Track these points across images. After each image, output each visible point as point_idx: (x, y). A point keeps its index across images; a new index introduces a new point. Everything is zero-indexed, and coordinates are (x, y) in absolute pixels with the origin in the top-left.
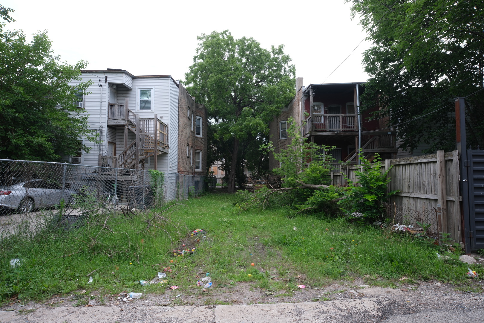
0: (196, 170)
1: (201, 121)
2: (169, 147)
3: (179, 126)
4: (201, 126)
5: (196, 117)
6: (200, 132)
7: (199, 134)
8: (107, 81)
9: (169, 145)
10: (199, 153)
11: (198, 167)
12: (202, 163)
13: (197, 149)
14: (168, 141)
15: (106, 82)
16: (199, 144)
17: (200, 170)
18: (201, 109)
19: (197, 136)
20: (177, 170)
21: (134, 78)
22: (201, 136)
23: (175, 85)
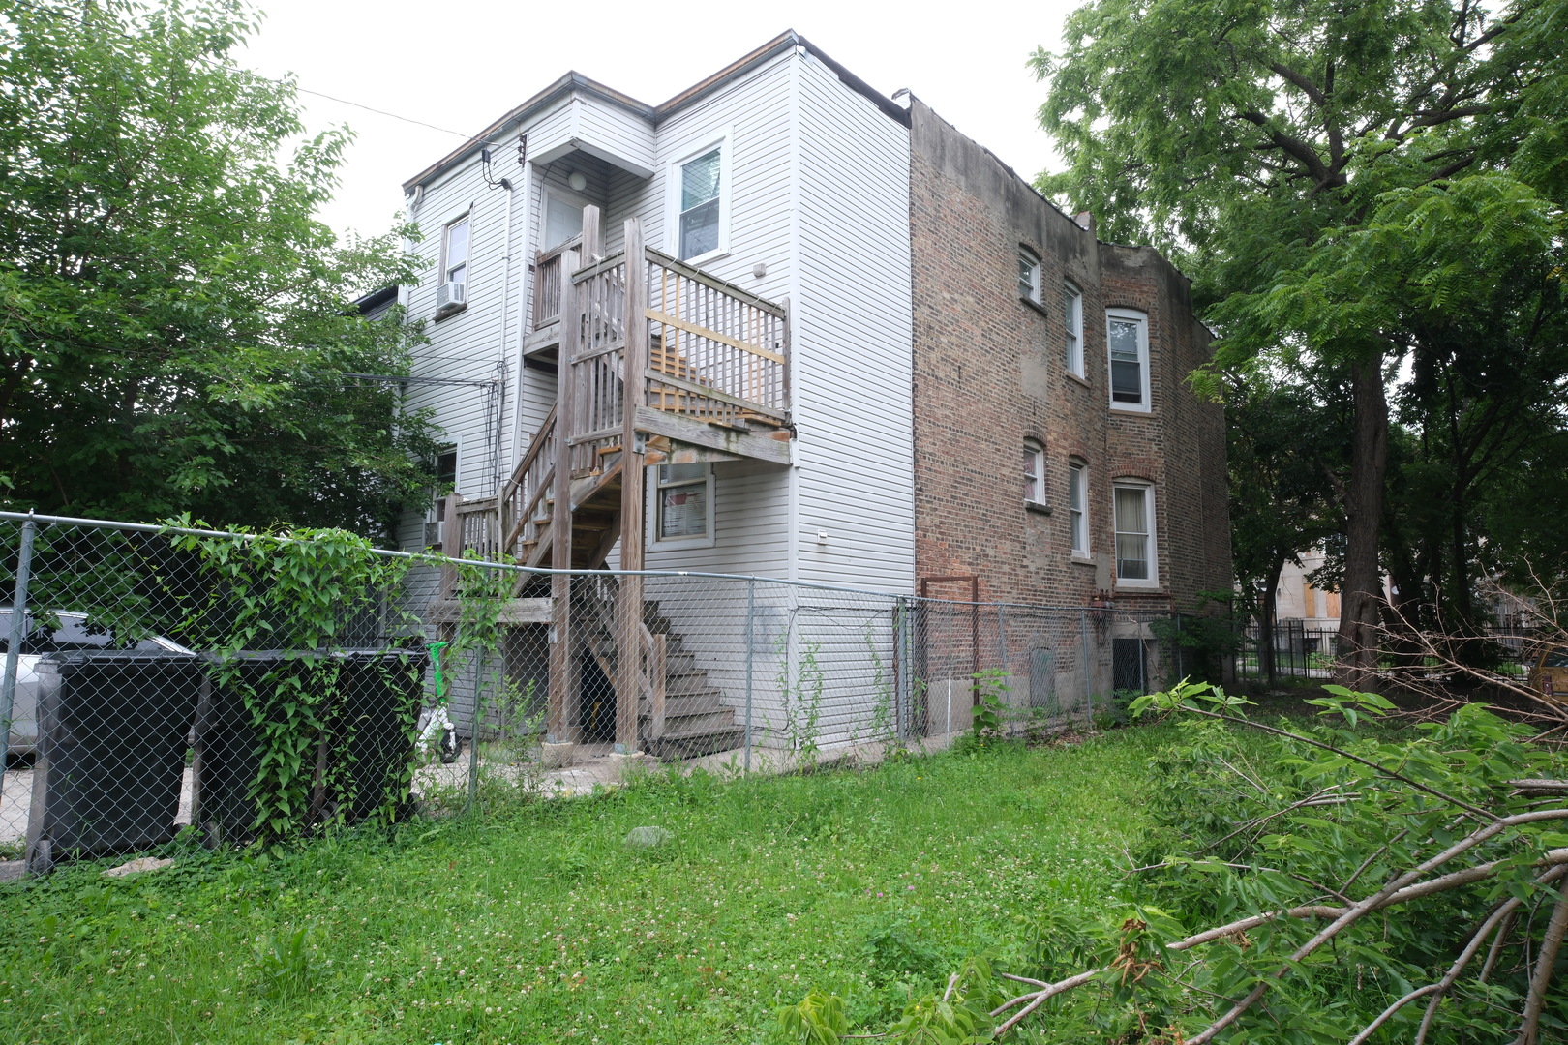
0: (1125, 583)
1: (1143, 330)
2: (791, 427)
3: (923, 332)
4: (1144, 359)
5: (1109, 312)
6: (1138, 388)
7: (1137, 399)
8: (529, 157)
9: (796, 419)
10: (1139, 495)
11: (1136, 570)
12: (1159, 546)
13: (1124, 472)
14: (787, 396)
15: (521, 161)
16: (1135, 450)
17: (1151, 581)
18: (1139, 271)
19: (1116, 406)
20: (912, 575)
21: (656, 119)
22: (1145, 407)
23: (872, 107)
